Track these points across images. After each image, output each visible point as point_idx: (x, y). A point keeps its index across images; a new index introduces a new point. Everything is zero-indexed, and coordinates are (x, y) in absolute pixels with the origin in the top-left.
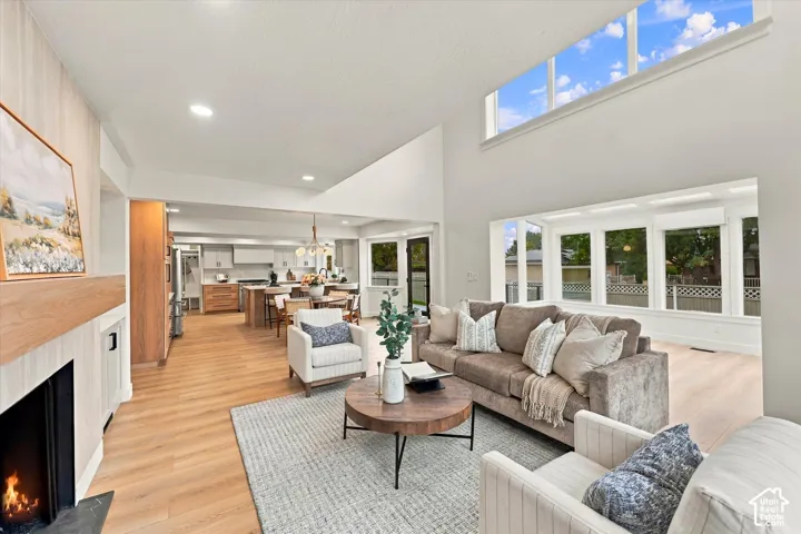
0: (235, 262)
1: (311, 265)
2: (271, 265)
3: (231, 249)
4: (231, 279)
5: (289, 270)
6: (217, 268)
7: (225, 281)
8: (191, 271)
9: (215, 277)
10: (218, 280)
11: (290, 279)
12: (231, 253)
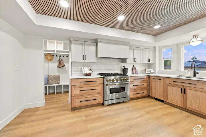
0: (98, 56)
3: (95, 44)
4: (93, 72)
5: (134, 66)
6: (83, 61)
7: (89, 74)
8: (64, 66)
9: (82, 71)
10: (84, 73)
11: (134, 73)
12: (95, 47)
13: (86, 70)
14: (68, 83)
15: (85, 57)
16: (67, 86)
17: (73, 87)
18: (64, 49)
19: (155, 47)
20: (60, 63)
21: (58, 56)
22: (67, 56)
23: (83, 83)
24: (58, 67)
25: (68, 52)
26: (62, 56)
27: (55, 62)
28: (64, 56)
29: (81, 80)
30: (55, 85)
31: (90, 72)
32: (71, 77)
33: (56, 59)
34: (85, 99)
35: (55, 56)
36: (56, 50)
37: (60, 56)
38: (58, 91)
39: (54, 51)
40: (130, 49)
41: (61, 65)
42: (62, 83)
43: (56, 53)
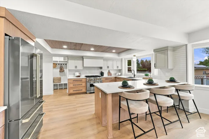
0: (84, 66)
1: (120, 68)
2: (101, 68)
3: (82, 59)
4: (82, 75)
5: (109, 70)
6: (75, 69)
7: (79, 76)
8: (64, 71)
9: (74, 74)
10: (76, 75)
11: (109, 75)
12: (82, 61)
13: (77, 74)
14: (66, 82)
15: (76, 67)
16: (66, 85)
17: (69, 83)
18: (64, 60)
19: (122, 59)
20: (61, 69)
21: (60, 64)
22: (66, 64)
23: (75, 81)
24: (60, 72)
25: (67, 62)
26: (62, 65)
27: (58, 69)
28: (64, 64)
29: (73, 80)
30: (58, 84)
31: (79, 75)
32: (68, 78)
33: (58, 66)
34: (76, 90)
35: (58, 65)
36: (58, 61)
37: (61, 64)
38: (60, 88)
39: (57, 62)
40: (103, 61)
41: (62, 70)
42: (63, 82)
43: (58, 62)
